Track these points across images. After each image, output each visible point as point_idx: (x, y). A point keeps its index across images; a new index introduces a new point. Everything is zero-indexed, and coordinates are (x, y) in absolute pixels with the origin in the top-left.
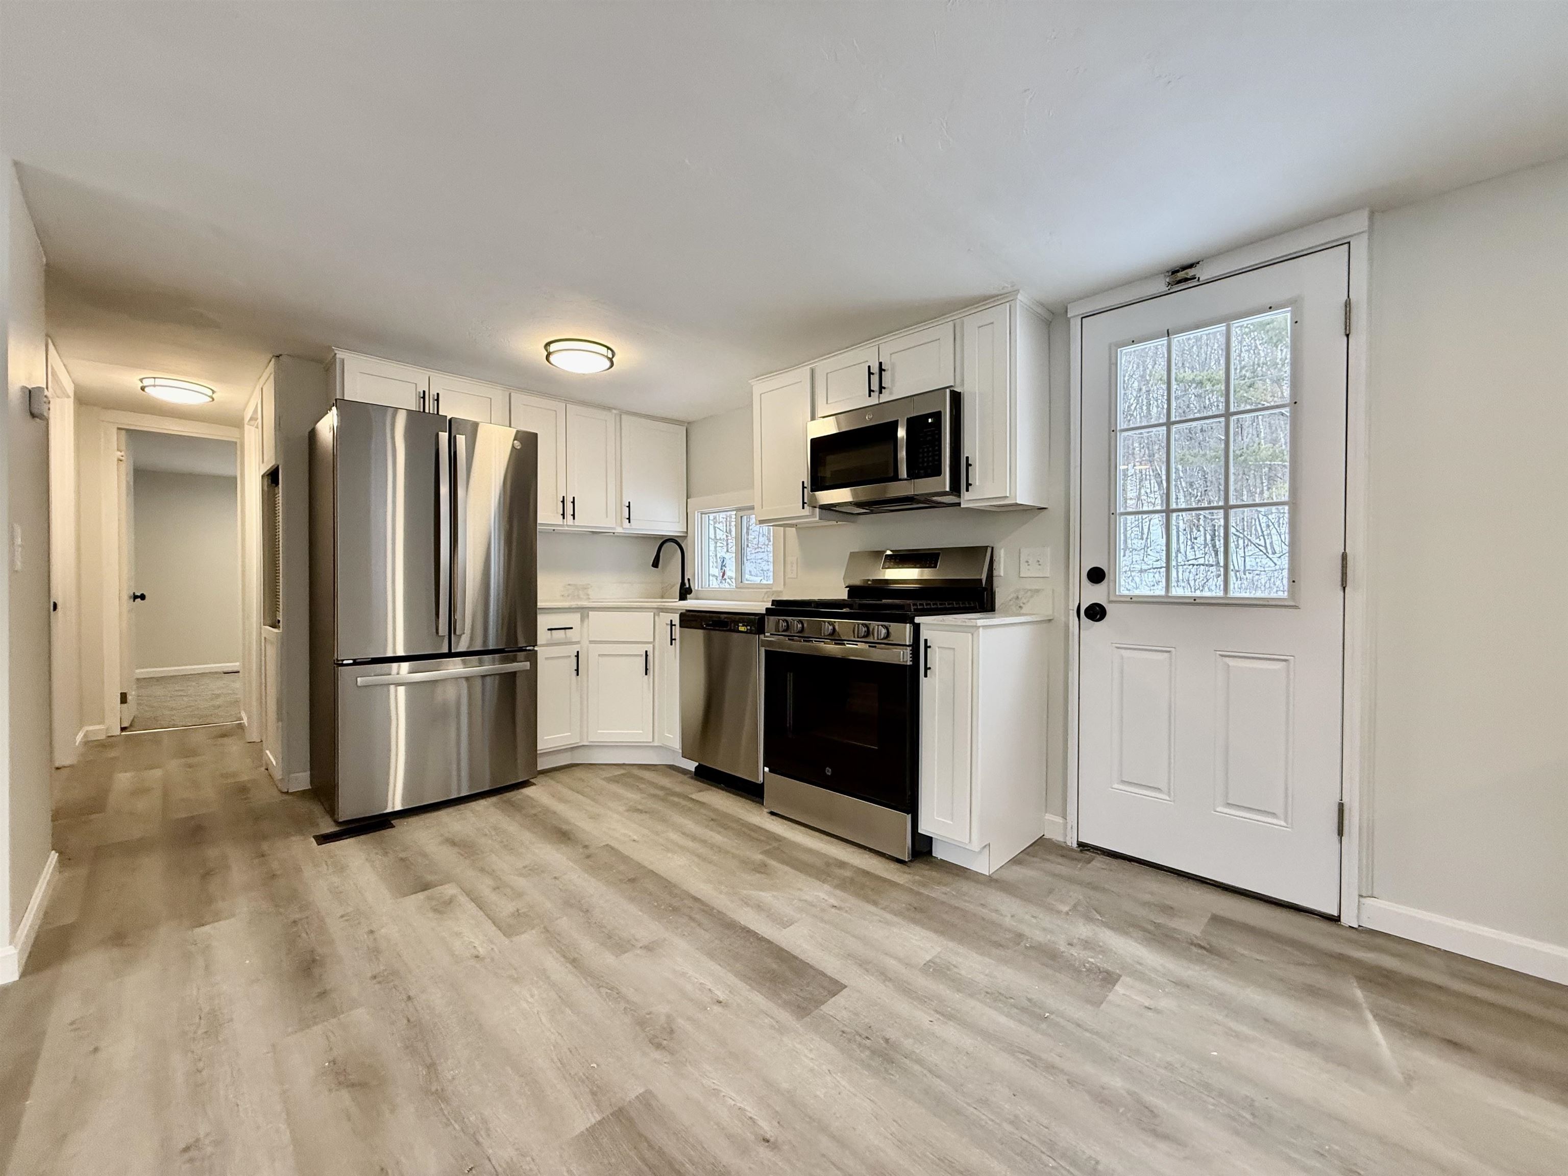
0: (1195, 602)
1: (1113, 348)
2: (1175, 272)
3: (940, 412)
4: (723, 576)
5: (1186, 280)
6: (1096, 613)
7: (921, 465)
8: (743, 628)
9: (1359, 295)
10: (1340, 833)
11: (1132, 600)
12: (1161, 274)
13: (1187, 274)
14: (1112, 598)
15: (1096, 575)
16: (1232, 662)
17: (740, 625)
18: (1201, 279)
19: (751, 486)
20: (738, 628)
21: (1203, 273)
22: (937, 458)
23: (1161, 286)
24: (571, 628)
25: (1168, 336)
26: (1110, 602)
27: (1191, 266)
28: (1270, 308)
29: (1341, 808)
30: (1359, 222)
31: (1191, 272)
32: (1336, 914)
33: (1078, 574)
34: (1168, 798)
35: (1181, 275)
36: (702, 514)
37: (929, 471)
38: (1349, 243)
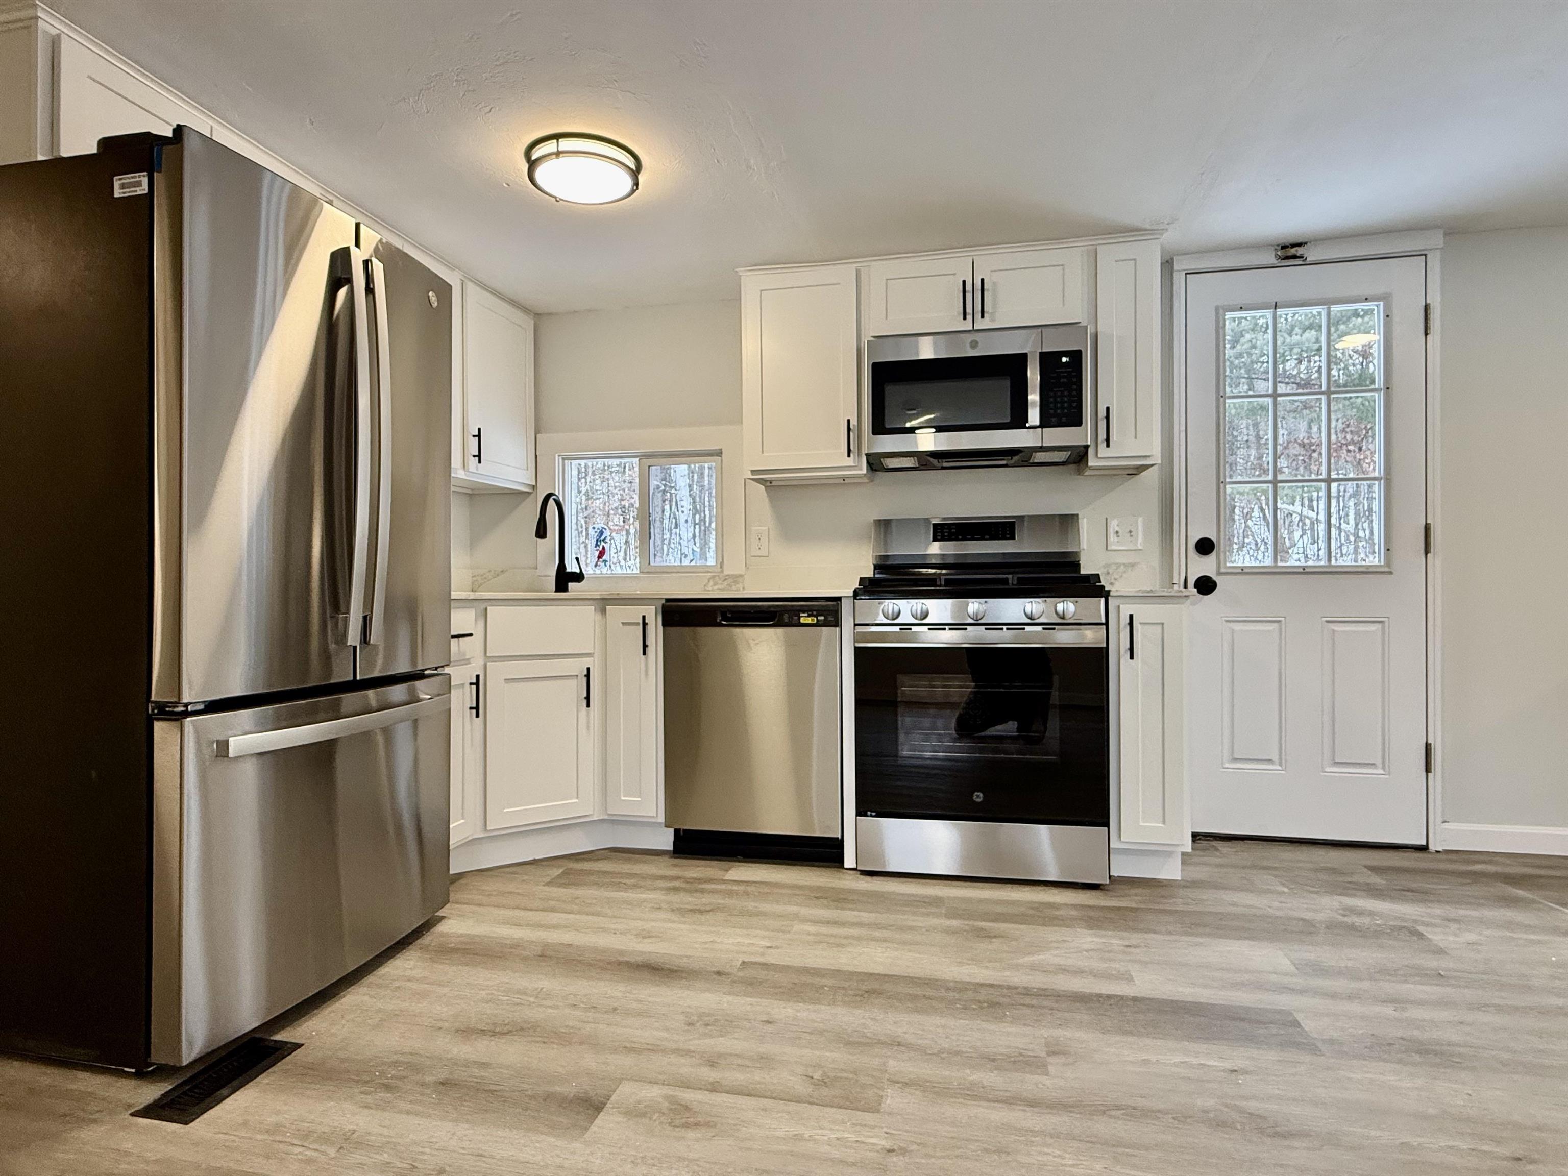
0: (1304, 572)
1: (1221, 312)
2: (1284, 247)
3: (1080, 352)
4: (600, 557)
5: (1294, 257)
6: (1205, 586)
7: (1052, 412)
8: (810, 619)
9: (1435, 301)
10: (1428, 770)
11: (1243, 572)
12: (1272, 246)
13: (1297, 251)
14: (1223, 570)
15: (1205, 547)
16: (1338, 628)
17: (802, 615)
18: (1308, 259)
19: (738, 419)
20: (799, 619)
21: (1312, 254)
22: (1074, 405)
23: (1270, 258)
24: (471, 635)
25: (1275, 309)
26: (1219, 573)
27: (1299, 245)
28: (1366, 299)
29: (1428, 747)
30: (1437, 240)
31: (1299, 251)
32: (1424, 843)
33: (1184, 544)
34: (1280, 768)
35: (1293, 251)
36: (564, 459)
37: (1064, 419)
38: (1425, 255)
